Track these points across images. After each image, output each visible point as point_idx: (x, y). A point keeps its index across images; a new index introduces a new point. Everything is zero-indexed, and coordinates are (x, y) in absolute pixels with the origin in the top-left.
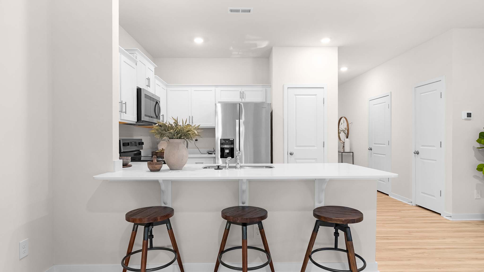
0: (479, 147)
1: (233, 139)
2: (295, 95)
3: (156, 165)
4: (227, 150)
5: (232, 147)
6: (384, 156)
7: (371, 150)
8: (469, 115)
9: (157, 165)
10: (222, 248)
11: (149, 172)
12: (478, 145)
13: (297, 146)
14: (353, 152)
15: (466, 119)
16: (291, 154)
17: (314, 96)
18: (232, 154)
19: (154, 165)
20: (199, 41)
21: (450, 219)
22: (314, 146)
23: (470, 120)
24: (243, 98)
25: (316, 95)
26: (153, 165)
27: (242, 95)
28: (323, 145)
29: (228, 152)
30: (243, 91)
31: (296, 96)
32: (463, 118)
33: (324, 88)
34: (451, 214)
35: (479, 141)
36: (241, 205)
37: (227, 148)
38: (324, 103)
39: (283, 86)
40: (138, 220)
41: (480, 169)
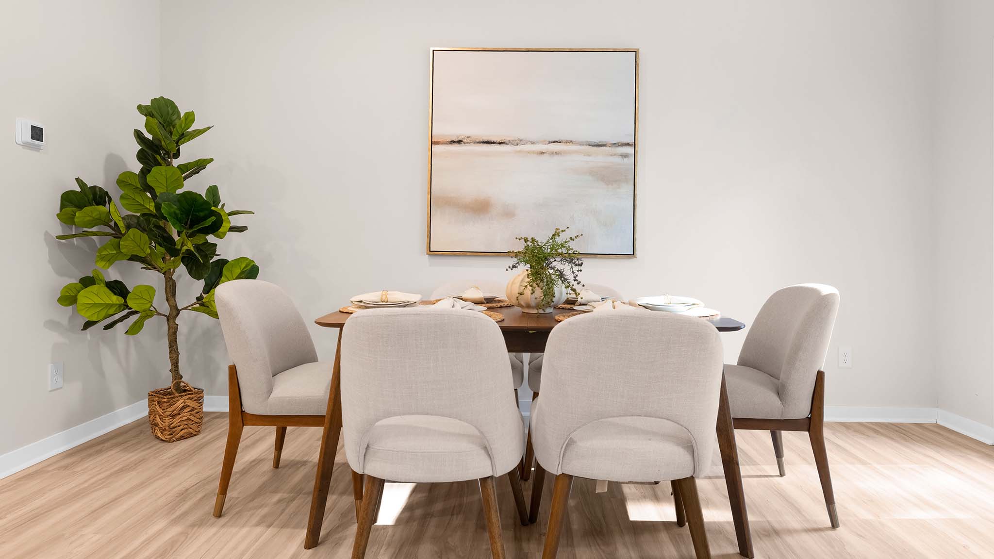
8: (37, 133)
15: (26, 145)
23: (38, 149)
32: (21, 140)
35: (62, 217)
41: (68, 299)
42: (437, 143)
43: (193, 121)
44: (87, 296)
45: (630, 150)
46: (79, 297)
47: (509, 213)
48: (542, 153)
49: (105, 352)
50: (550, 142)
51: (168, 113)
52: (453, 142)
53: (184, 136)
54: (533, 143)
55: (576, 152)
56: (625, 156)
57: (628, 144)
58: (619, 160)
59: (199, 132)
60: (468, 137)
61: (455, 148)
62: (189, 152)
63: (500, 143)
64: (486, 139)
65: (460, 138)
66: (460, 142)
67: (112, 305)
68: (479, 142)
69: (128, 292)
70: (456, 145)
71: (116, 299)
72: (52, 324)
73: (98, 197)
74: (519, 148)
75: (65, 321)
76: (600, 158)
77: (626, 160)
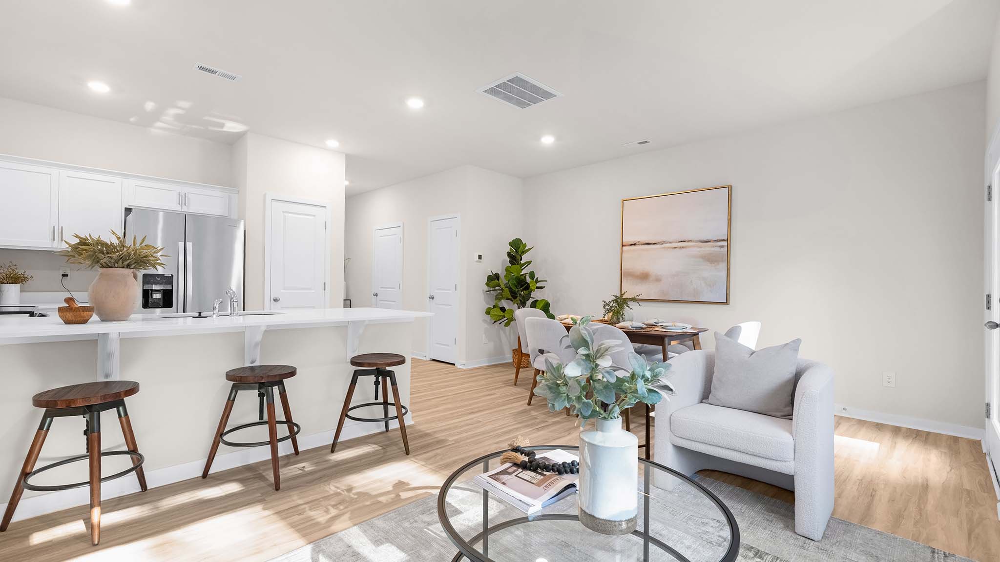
0: (487, 290)
1: (171, 275)
2: (283, 212)
3: (83, 311)
4: (158, 294)
5: (169, 287)
6: (394, 303)
7: (377, 295)
8: (480, 257)
9: (85, 313)
10: (222, 428)
11: (62, 324)
12: (486, 288)
13: (285, 289)
14: (350, 300)
15: (477, 261)
16: (275, 300)
17: (312, 217)
18: (167, 300)
19: (79, 311)
20: (99, 87)
21: (464, 368)
22: (310, 289)
23: (480, 262)
24: (185, 205)
25: (314, 216)
26: (77, 312)
27: (183, 199)
28: (323, 288)
29: (158, 297)
30: (185, 193)
31: (285, 214)
32: (476, 260)
33: (327, 207)
34: (464, 362)
35: (487, 284)
36: (248, 365)
37: (157, 291)
38: (325, 229)
39: (265, 195)
40: (81, 400)
41: (488, 312)
42: (625, 246)
43: (526, 246)
44: (493, 312)
45: (725, 243)
46: (491, 312)
47: (658, 280)
48: (675, 248)
49: (502, 332)
50: (679, 242)
51: (518, 244)
52: (632, 245)
53: (524, 252)
54: (670, 243)
55: (694, 246)
56: (722, 247)
57: (724, 240)
58: (718, 249)
59: (529, 249)
60: (639, 242)
61: (633, 247)
62: (525, 258)
63: (654, 244)
64: (647, 242)
65: (635, 243)
66: (635, 244)
67: (501, 316)
68: (644, 244)
69: (505, 310)
70: (633, 246)
71: (502, 313)
72: (484, 321)
73: (496, 277)
74: (663, 246)
75: (489, 320)
76: (708, 249)
77: (722, 249)
